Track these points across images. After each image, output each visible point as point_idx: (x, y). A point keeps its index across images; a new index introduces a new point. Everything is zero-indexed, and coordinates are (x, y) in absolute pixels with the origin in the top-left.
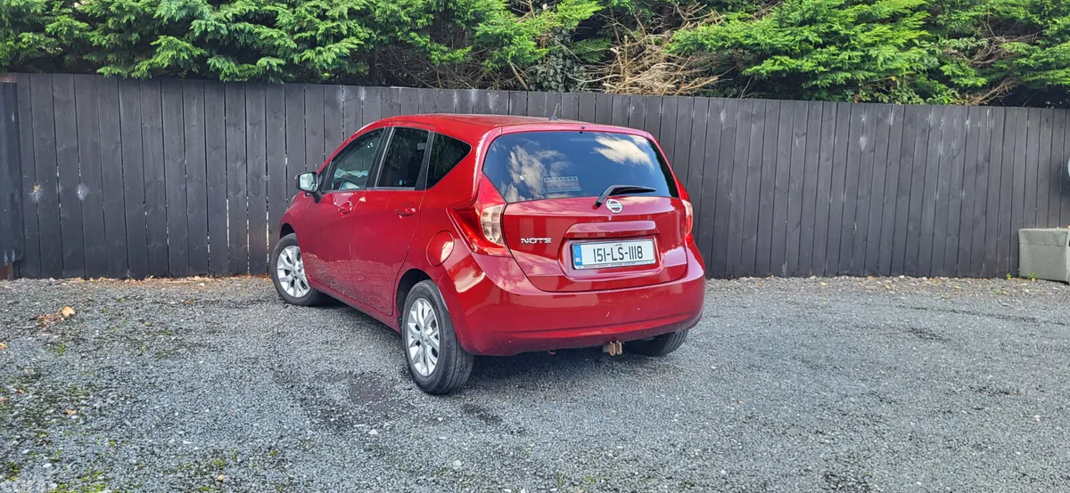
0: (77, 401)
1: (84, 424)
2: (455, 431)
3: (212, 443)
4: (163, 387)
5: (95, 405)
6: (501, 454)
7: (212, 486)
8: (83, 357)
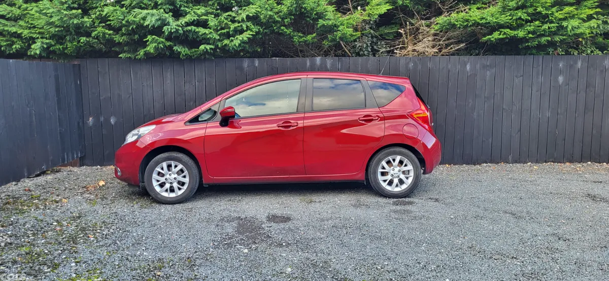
0: (96, 230)
1: (97, 242)
2: (291, 251)
3: (159, 255)
4: (140, 224)
5: (104, 233)
6: (314, 265)
7: (154, 278)
8: (104, 207)
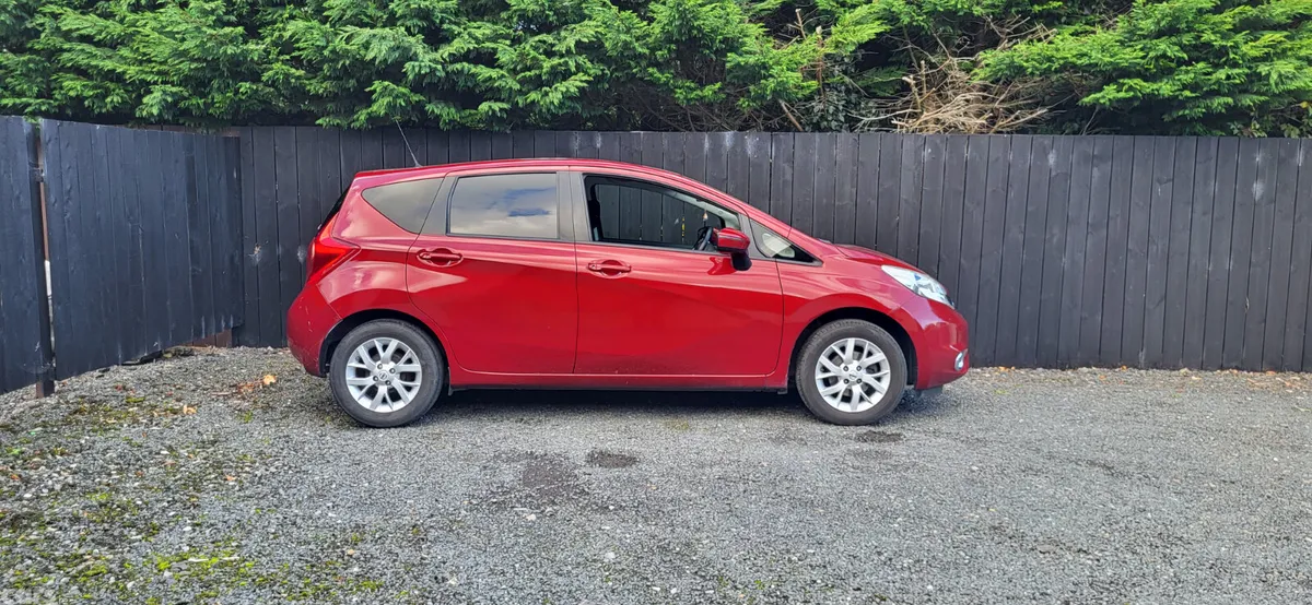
0: (242, 468)
1: (240, 490)
3: (358, 518)
5: (257, 473)
7: (340, 560)
8: (266, 425)
